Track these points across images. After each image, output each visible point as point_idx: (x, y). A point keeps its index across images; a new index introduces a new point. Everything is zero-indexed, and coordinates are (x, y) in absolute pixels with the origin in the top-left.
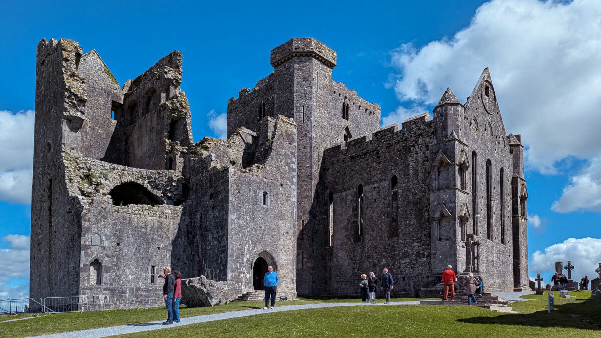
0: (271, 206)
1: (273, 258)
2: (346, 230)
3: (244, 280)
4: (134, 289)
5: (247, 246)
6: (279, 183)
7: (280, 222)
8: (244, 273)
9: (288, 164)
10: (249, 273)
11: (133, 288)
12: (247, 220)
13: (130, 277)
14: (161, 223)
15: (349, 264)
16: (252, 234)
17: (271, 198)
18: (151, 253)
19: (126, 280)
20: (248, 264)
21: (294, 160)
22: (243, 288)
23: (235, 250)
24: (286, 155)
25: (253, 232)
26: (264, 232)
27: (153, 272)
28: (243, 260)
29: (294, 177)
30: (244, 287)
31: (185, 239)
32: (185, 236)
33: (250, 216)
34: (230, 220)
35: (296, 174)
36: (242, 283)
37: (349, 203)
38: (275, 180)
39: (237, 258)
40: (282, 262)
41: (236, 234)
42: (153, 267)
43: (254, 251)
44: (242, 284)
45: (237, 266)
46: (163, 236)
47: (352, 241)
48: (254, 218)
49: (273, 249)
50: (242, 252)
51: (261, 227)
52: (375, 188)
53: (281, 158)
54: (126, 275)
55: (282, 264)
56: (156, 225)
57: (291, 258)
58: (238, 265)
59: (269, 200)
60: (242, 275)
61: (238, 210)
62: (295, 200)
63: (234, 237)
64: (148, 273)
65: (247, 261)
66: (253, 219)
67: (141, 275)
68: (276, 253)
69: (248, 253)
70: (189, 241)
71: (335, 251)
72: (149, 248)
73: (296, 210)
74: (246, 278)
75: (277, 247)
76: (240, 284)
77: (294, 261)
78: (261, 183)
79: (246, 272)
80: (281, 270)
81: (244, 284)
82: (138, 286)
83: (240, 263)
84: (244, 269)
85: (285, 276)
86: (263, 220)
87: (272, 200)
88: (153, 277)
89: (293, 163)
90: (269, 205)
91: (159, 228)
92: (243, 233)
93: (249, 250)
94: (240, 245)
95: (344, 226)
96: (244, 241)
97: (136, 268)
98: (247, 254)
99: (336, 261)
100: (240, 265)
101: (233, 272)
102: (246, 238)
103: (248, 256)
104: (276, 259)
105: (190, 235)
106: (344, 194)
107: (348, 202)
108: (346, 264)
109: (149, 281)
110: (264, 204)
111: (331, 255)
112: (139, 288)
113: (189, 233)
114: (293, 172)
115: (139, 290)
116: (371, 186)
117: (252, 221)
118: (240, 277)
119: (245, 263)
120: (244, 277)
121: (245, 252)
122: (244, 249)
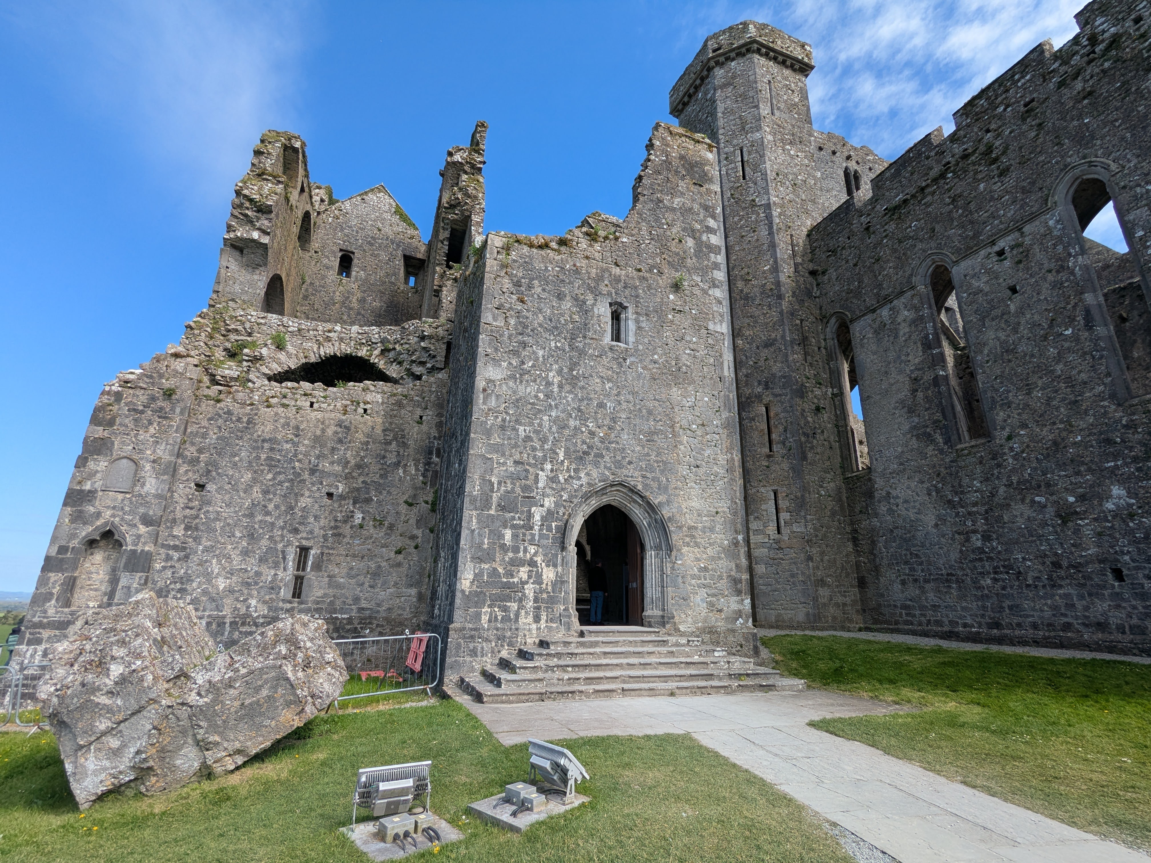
0: (637, 342)
1: (651, 508)
2: (911, 411)
3: (530, 589)
4: (228, 621)
5: (548, 466)
6: (663, 281)
7: (675, 392)
8: (532, 563)
9: (693, 233)
10: (551, 563)
11: (224, 617)
12: (549, 384)
13: (222, 584)
14: (348, 428)
15: (939, 517)
16: (565, 427)
17: (637, 321)
18: (303, 509)
19: (205, 592)
20: (549, 529)
21: (712, 223)
22: (526, 620)
23: (494, 479)
24: (687, 211)
25: (572, 423)
26: (614, 420)
27: (301, 564)
28: (530, 516)
29: (716, 266)
30: (530, 619)
31: (417, 470)
32: (417, 461)
33: (560, 372)
34: (480, 383)
35: (721, 259)
36: (521, 600)
37: (907, 330)
38: (650, 271)
39: (501, 508)
40: (689, 520)
41: (503, 428)
42: (304, 551)
43: (576, 484)
44: (521, 607)
45: (502, 536)
46: (348, 462)
47: (940, 439)
48: (577, 378)
49: (648, 475)
50: (526, 488)
51: (601, 405)
52: (1001, 253)
53: (669, 216)
54: (209, 577)
55: (690, 528)
56: (330, 432)
57: (724, 506)
58: (508, 534)
59: (632, 326)
60: (523, 573)
61: (515, 353)
62: (724, 328)
63: (496, 439)
64: (285, 569)
65: (543, 519)
66: (573, 381)
67: (258, 574)
68: (663, 489)
69: (548, 491)
70: (429, 474)
71: (879, 483)
72: (298, 495)
73: (728, 357)
74: (539, 581)
75: (666, 468)
76: (514, 606)
77: (735, 514)
78: (599, 279)
79: (539, 559)
80: (685, 549)
81: (530, 604)
82: (243, 611)
83: (514, 527)
84: (532, 549)
85: (705, 569)
86: (608, 385)
87: (643, 325)
88: (299, 580)
89: (710, 230)
90: (631, 339)
91: (340, 441)
92: (531, 424)
93: (553, 479)
94: (516, 463)
95: (902, 402)
96: (534, 449)
97: (245, 553)
98: (544, 496)
99: (890, 511)
100: (515, 536)
101: (481, 560)
102: (544, 440)
103: (549, 502)
104: (666, 512)
105: (435, 459)
106: (885, 312)
107: (904, 329)
108: (930, 519)
109: (285, 593)
110: (617, 337)
111: (870, 494)
112: (248, 615)
113: (430, 453)
114: (712, 255)
115: (243, 624)
116: (983, 253)
117: (567, 388)
118: (511, 580)
119: (536, 528)
120: (530, 577)
121: (537, 488)
122: (531, 477)
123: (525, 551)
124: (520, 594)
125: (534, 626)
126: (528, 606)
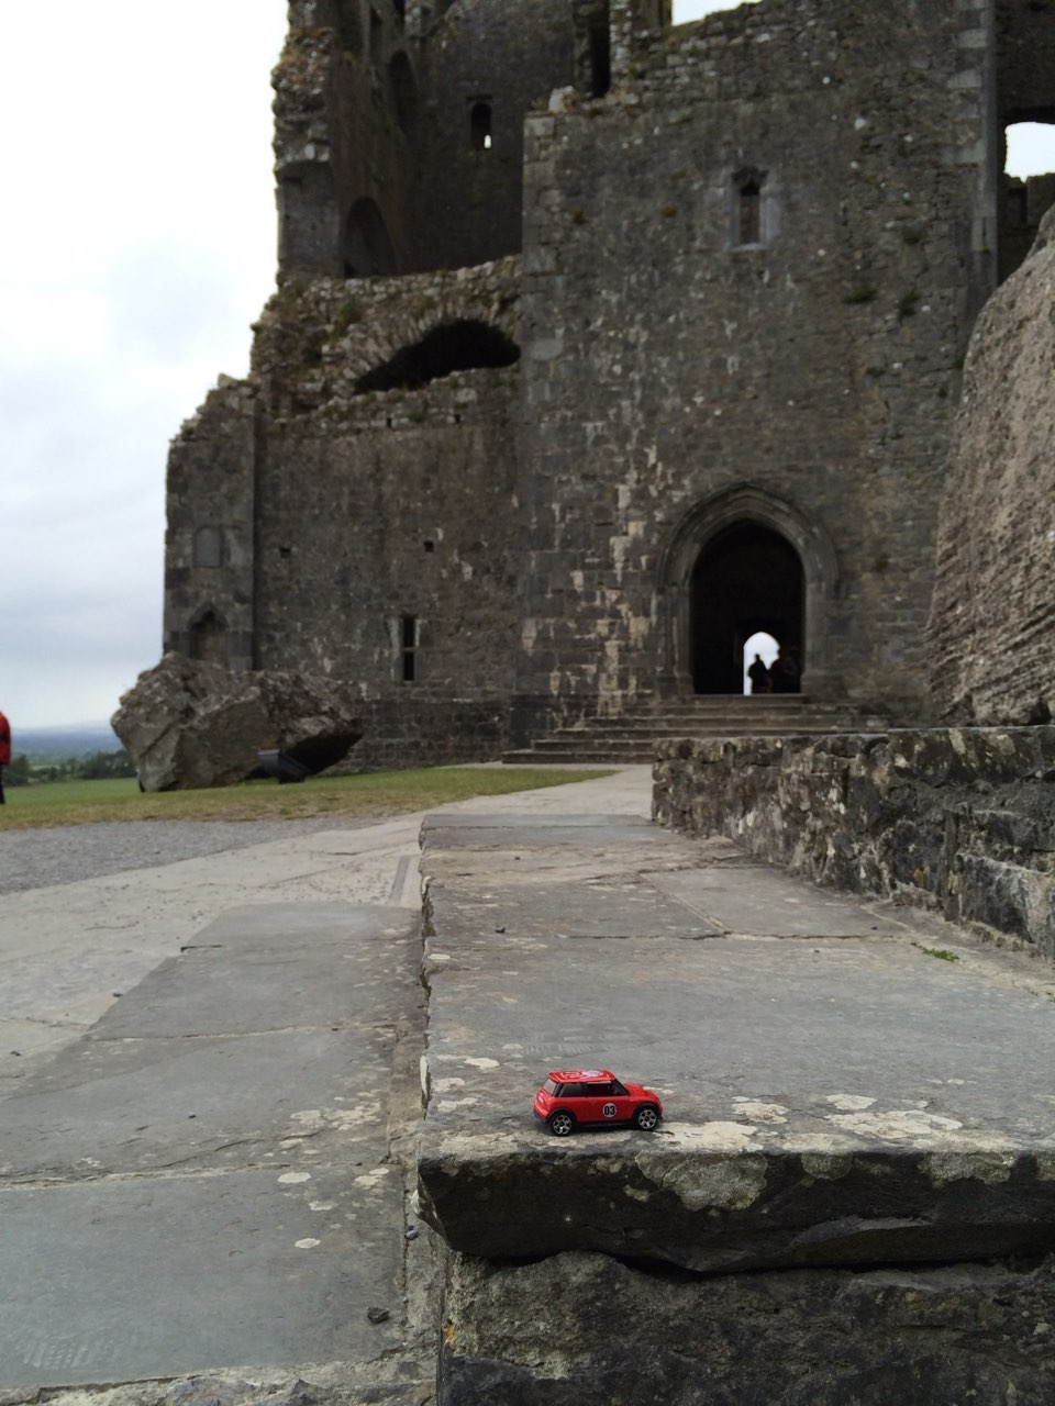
3: (612, 648)
5: (632, 475)
6: (843, 97)
8: (616, 614)
10: (642, 611)
12: (630, 348)
13: (328, 664)
16: (659, 410)
18: (400, 568)
20: (637, 565)
22: (608, 686)
23: (555, 506)
25: (669, 403)
27: (408, 638)
28: (608, 550)
29: (966, 20)
30: (614, 683)
33: (647, 325)
36: (600, 661)
39: (566, 544)
40: (877, 529)
41: (563, 430)
42: (408, 621)
43: (677, 496)
44: (601, 668)
45: (570, 581)
46: (445, 497)
48: (675, 326)
50: (600, 512)
51: (718, 364)
55: (878, 542)
56: (417, 458)
58: (578, 577)
59: (776, 207)
60: (602, 626)
61: (575, 310)
64: (391, 646)
65: (628, 552)
66: (668, 335)
67: (363, 653)
69: (633, 512)
74: (625, 635)
76: (592, 669)
78: (714, 135)
79: (623, 608)
81: (613, 666)
83: (584, 567)
84: (612, 596)
86: (730, 327)
87: (798, 198)
88: (408, 658)
92: (604, 416)
93: (640, 495)
94: (586, 478)
96: (611, 454)
98: (627, 519)
100: (587, 579)
101: (544, 614)
102: (624, 437)
103: (635, 528)
109: (394, 673)
110: (750, 236)
117: (660, 347)
118: (587, 637)
119: (619, 566)
120: (611, 632)
121: (617, 509)
122: (609, 496)
123: (603, 597)
124: (599, 654)
125: (619, 693)
126: (611, 669)
